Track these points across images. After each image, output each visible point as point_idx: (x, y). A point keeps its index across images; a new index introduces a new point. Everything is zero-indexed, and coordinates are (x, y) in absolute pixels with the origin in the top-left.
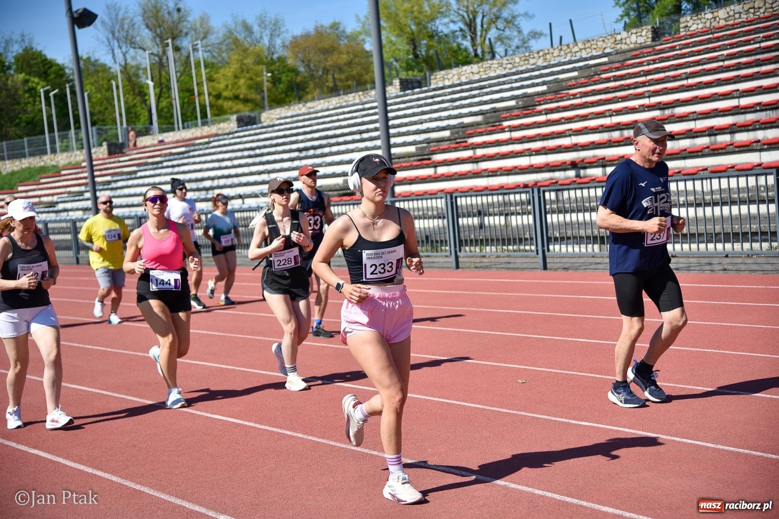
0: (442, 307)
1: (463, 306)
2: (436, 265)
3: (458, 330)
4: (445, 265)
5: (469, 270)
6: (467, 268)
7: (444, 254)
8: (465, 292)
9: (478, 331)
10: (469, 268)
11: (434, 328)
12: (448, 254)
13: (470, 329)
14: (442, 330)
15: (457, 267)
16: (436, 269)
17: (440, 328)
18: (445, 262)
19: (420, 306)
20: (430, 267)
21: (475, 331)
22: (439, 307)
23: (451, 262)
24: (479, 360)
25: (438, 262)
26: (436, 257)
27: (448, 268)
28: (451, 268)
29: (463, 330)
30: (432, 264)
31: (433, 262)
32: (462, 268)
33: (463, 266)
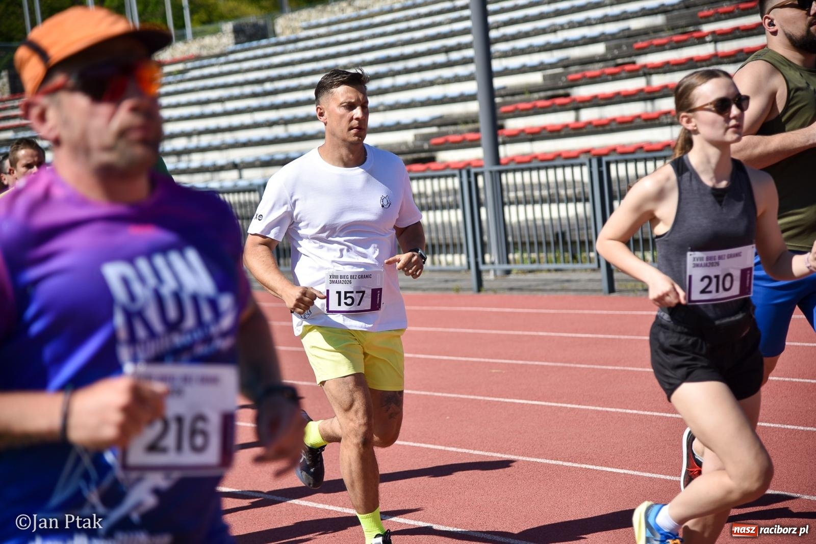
0: (578, 366)
1: (617, 363)
2: (573, 286)
3: (604, 409)
4: (591, 286)
5: (632, 295)
6: (628, 291)
7: (588, 265)
8: (622, 337)
9: (641, 412)
10: (633, 291)
11: (560, 405)
12: (595, 265)
13: (627, 408)
14: (574, 409)
15: (611, 289)
16: (571, 294)
17: (569, 406)
18: (590, 280)
19: (537, 363)
20: (563, 290)
21: (635, 412)
22: (572, 365)
23: (600, 280)
24: (639, 470)
25: (577, 281)
26: (574, 270)
27: (595, 291)
28: (601, 290)
29: (613, 410)
30: (566, 285)
31: (568, 281)
32: (620, 291)
33: (623, 288)
